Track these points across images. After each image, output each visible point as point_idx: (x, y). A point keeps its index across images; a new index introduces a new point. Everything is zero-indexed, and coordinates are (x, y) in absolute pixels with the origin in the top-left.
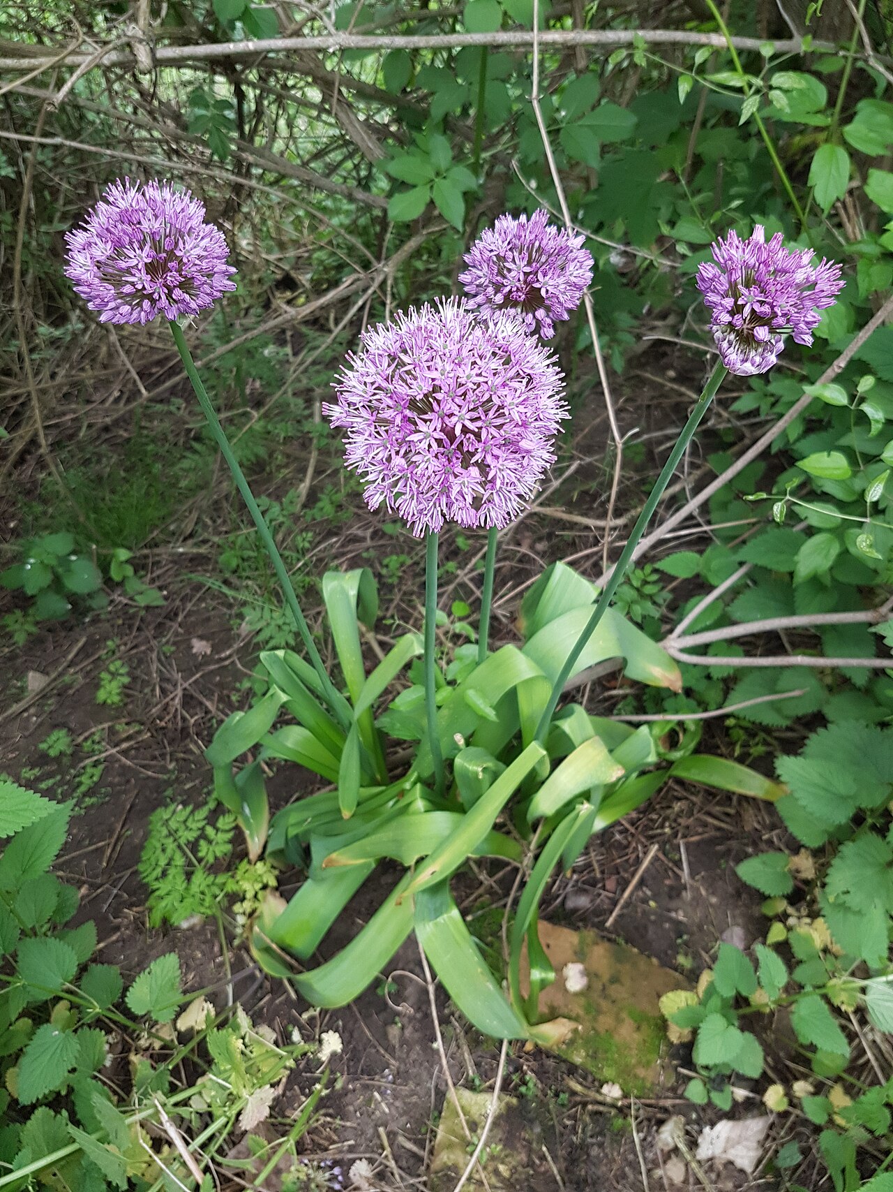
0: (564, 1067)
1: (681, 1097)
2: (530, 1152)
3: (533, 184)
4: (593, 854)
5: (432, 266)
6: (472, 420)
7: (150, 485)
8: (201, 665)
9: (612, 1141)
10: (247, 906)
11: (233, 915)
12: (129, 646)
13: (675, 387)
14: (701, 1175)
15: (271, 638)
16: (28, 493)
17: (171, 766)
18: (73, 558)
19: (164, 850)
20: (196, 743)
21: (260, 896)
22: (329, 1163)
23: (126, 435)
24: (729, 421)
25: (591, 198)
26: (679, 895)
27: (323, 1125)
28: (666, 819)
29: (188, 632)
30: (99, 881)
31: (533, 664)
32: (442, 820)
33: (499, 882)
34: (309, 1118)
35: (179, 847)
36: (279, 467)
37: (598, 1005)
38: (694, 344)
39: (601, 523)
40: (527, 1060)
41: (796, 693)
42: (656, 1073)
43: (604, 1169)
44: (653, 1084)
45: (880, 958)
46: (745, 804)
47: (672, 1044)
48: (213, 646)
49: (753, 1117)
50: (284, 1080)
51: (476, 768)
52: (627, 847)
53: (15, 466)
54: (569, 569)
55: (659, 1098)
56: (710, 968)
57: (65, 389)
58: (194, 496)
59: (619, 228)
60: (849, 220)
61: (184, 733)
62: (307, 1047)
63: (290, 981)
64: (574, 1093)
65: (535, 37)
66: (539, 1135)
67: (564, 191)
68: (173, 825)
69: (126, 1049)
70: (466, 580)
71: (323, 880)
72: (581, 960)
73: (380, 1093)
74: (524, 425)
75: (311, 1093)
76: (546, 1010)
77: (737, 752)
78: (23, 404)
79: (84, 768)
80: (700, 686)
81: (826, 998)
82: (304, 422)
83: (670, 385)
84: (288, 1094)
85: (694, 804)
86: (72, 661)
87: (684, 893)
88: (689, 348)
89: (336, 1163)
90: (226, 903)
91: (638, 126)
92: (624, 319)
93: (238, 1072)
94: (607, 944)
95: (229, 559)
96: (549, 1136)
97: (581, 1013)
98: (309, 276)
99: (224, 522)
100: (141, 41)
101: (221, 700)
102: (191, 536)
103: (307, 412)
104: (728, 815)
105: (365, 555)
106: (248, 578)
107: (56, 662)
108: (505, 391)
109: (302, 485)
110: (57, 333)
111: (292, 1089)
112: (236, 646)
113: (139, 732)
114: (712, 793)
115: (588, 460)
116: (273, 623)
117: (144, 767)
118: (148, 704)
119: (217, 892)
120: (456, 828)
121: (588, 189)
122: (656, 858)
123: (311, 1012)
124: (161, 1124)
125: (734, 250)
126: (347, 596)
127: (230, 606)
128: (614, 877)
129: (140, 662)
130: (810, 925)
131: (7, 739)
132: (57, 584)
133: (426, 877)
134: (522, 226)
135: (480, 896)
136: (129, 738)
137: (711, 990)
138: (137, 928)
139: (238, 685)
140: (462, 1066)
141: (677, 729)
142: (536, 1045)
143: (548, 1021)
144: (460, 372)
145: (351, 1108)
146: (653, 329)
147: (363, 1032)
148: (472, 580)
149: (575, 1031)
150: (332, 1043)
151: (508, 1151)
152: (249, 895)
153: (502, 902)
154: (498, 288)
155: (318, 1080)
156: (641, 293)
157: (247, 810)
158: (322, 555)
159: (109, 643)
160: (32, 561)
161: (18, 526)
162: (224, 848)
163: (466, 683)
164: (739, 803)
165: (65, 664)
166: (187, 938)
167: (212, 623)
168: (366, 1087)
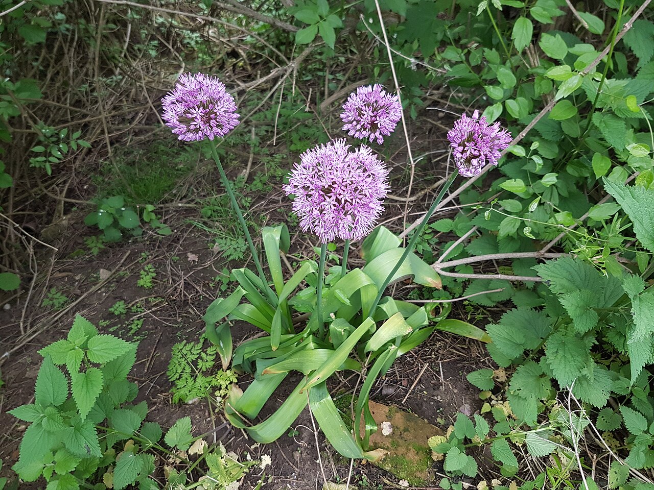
0: (381, 472)
1: (438, 486)
3: (371, 21)
4: (396, 368)
8: (193, 267)
10: (222, 392)
11: (215, 397)
12: (153, 257)
15: (231, 255)
16: (95, 169)
17: (179, 320)
18: (123, 209)
19: (180, 364)
20: (192, 308)
21: (228, 387)
25: (401, 28)
26: (438, 388)
28: (433, 350)
29: (185, 249)
30: (143, 379)
31: (369, 278)
32: (323, 353)
33: (349, 381)
35: (188, 363)
36: (231, 160)
37: (398, 442)
40: (363, 469)
41: (499, 290)
42: (426, 475)
44: (424, 480)
45: (533, 421)
46: (472, 344)
47: (434, 461)
48: (198, 257)
50: (243, 478)
51: (340, 330)
52: (413, 364)
53: (87, 155)
54: (387, 230)
55: (427, 487)
56: (453, 425)
58: (186, 175)
59: (415, 46)
60: (532, 56)
61: (186, 302)
62: (254, 462)
63: (244, 429)
64: (385, 485)
67: (384, 23)
68: (184, 352)
69: (162, 463)
71: (262, 380)
72: (389, 420)
73: (290, 485)
75: (256, 484)
76: (372, 444)
77: (469, 317)
79: (133, 321)
80: (451, 286)
81: (508, 440)
84: (245, 485)
85: (447, 343)
86: (123, 264)
87: (441, 387)
90: (211, 391)
92: (417, 91)
93: (222, 474)
94: (403, 412)
95: (206, 211)
97: (389, 446)
98: (246, 52)
99: (203, 190)
101: (204, 286)
102: (185, 197)
104: (463, 348)
105: (278, 210)
106: (217, 221)
107: (114, 264)
108: (364, 183)
109: (245, 171)
111: (247, 483)
112: (212, 258)
113: (162, 302)
114: (455, 337)
116: (232, 247)
117: (164, 320)
118: (166, 287)
119: (207, 385)
120: (330, 357)
121: (400, 22)
122: (427, 370)
123: (256, 445)
126: (275, 239)
127: (207, 236)
128: (406, 379)
129: (160, 264)
130: (502, 404)
131: (90, 305)
132: (115, 223)
133: (314, 381)
134: (369, 92)
135: (340, 388)
136: (156, 305)
137: (453, 435)
138: (165, 404)
139: (213, 278)
140: (331, 471)
141: (439, 306)
142: (367, 461)
143: (373, 450)
147: (282, 455)
149: (386, 455)
150: (267, 460)
152: (223, 387)
153: (351, 391)
154: (358, 122)
155: (260, 478)
157: (222, 345)
158: (256, 209)
159: (143, 254)
160: (102, 211)
161: (88, 188)
162: (210, 364)
163: (335, 286)
164: (469, 343)
165: (119, 265)
166: (192, 409)
167: (198, 245)
168: (283, 482)
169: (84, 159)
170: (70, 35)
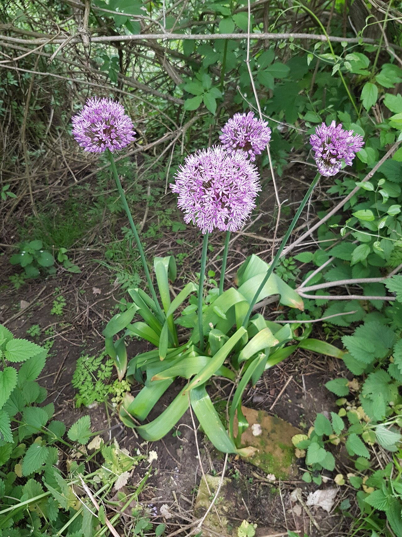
0: (251, 467)
1: (301, 480)
2: (236, 501)
3: (246, 95)
4: (265, 379)
5: (199, 128)
6: (226, 191)
7: (75, 221)
8: (96, 299)
9: (271, 497)
10: (118, 399)
11: (112, 403)
12: (65, 290)
13: (304, 183)
14: (308, 512)
15: (128, 287)
16: (20, 223)
17: (84, 341)
18: (42, 251)
19: (83, 374)
20: (95, 332)
21: (123, 395)
22: (151, 505)
23: (63, 199)
24: (326, 198)
25: (270, 101)
26: (301, 397)
27: (149, 490)
28: (296, 365)
29: (91, 285)
30: (52, 389)
31: (242, 296)
32: (202, 360)
33: (225, 390)
34: (143, 486)
35: (89, 373)
37: (266, 441)
38: (312, 165)
39: (271, 240)
40: (236, 464)
41: (352, 312)
42: (290, 470)
43: (267, 508)
44: (289, 475)
45: (382, 417)
46: (330, 360)
47: (297, 458)
48: (102, 291)
49: (331, 489)
50: (133, 470)
51: (218, 337)
52: (279, 377)
53: (14, 212)
54: (258, 257)
55: (291, 480)
56: (313, 426)
57: (37, 179)
58: (94, 226)
59: (282, 115)
60: (377, 114)
61: (90, 327)
62: (143, 456)
63: (135, 429)
64: (255, 478)
65: (248, 35)
66: (240, 495)
67: (259, 98)
68: (87, 364)
69: (65, 458)
70: (213, 263)
71: (151, 386)
72: (259, 423)
73: (173, 477)
74: (245, 193)
75: (144, 476)
76: (244, 443)
77: (327, 338)
78: (17, 185)
79: (46, 342)
80: (312, 309)
82: (142, 195)
83: (302, 182)
84: (135, 476)
85: (308, 359)
86: (40, 296)
87: (303, 397)
88: (310, 166)
89: (154, 505)
90: (108, 398)
91: (290, 72)
92: (283, 153)
93: (115, 464)
94: (270, 417)
95: (109, 253)
96: (245, 494)
97: (259, 445)
98: (145, 132)
99: (107, 238)
100: (85, 34)
101: (105, 313)
102: (92, 243)
103: (143, 191)
104: (323, 364)
105: (169, 252)
106: (117, 262)
107: (33, 297)
108: (238, 180)
109: (141, 222)
110: (34, 154)
111: (136, 474)
112: (113, 290)
113: (70, 327)
114: (316, 355)
115: (266, 213)
116: (129, 281)
117: (72, 341)
118: (74, 315)
119: (105, 393)
120: (208, 363)
121: (269, 98)
122: (291, 382)
123: (144, 443)
124: (82, 486)
125: (323, 130)
126: (164, 267)
127: (109, 274)
128: (274, 389)
129: (70, 297)
130: (356, 409)
131: (11, 329)
132: (35, 263)
133: (195, 383)
134: (244, 118)
135: (217, 395)
136: (65, 329)
137: (314, 433)
138: (69, 408)
139: (113, 307)
140: (208, 466)
141: (302, 327)
142: (240, 457)
143: (245, 447)
144: (221, 173)
145: (161, 483)
146: (295, 158)
147: (167, 452)
148: (215, 263)
149: (256, 452)
150: (154, 455)
151: (227, 501)
152: (119, 394)
153: (226, 398)
154: (234, 141)
155: (148, 471)
156: (290, 143)
157: (118, 359)
158: (150, 252)
159: (56, 289)
160: (24, 252)
161: (14, 238)
162: (108, 374)
163: (214, 304)
164: (328, 359)
165: (37, 298)
166: (91, 413)
167: (102, 281)
168: (167, 474)
169: (11, 216)
170: (5, 116)
